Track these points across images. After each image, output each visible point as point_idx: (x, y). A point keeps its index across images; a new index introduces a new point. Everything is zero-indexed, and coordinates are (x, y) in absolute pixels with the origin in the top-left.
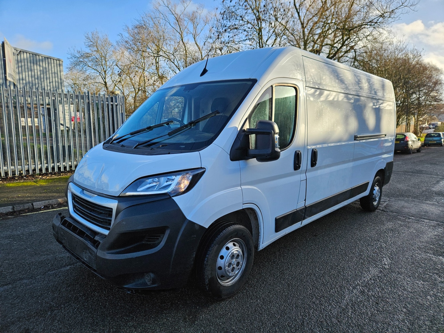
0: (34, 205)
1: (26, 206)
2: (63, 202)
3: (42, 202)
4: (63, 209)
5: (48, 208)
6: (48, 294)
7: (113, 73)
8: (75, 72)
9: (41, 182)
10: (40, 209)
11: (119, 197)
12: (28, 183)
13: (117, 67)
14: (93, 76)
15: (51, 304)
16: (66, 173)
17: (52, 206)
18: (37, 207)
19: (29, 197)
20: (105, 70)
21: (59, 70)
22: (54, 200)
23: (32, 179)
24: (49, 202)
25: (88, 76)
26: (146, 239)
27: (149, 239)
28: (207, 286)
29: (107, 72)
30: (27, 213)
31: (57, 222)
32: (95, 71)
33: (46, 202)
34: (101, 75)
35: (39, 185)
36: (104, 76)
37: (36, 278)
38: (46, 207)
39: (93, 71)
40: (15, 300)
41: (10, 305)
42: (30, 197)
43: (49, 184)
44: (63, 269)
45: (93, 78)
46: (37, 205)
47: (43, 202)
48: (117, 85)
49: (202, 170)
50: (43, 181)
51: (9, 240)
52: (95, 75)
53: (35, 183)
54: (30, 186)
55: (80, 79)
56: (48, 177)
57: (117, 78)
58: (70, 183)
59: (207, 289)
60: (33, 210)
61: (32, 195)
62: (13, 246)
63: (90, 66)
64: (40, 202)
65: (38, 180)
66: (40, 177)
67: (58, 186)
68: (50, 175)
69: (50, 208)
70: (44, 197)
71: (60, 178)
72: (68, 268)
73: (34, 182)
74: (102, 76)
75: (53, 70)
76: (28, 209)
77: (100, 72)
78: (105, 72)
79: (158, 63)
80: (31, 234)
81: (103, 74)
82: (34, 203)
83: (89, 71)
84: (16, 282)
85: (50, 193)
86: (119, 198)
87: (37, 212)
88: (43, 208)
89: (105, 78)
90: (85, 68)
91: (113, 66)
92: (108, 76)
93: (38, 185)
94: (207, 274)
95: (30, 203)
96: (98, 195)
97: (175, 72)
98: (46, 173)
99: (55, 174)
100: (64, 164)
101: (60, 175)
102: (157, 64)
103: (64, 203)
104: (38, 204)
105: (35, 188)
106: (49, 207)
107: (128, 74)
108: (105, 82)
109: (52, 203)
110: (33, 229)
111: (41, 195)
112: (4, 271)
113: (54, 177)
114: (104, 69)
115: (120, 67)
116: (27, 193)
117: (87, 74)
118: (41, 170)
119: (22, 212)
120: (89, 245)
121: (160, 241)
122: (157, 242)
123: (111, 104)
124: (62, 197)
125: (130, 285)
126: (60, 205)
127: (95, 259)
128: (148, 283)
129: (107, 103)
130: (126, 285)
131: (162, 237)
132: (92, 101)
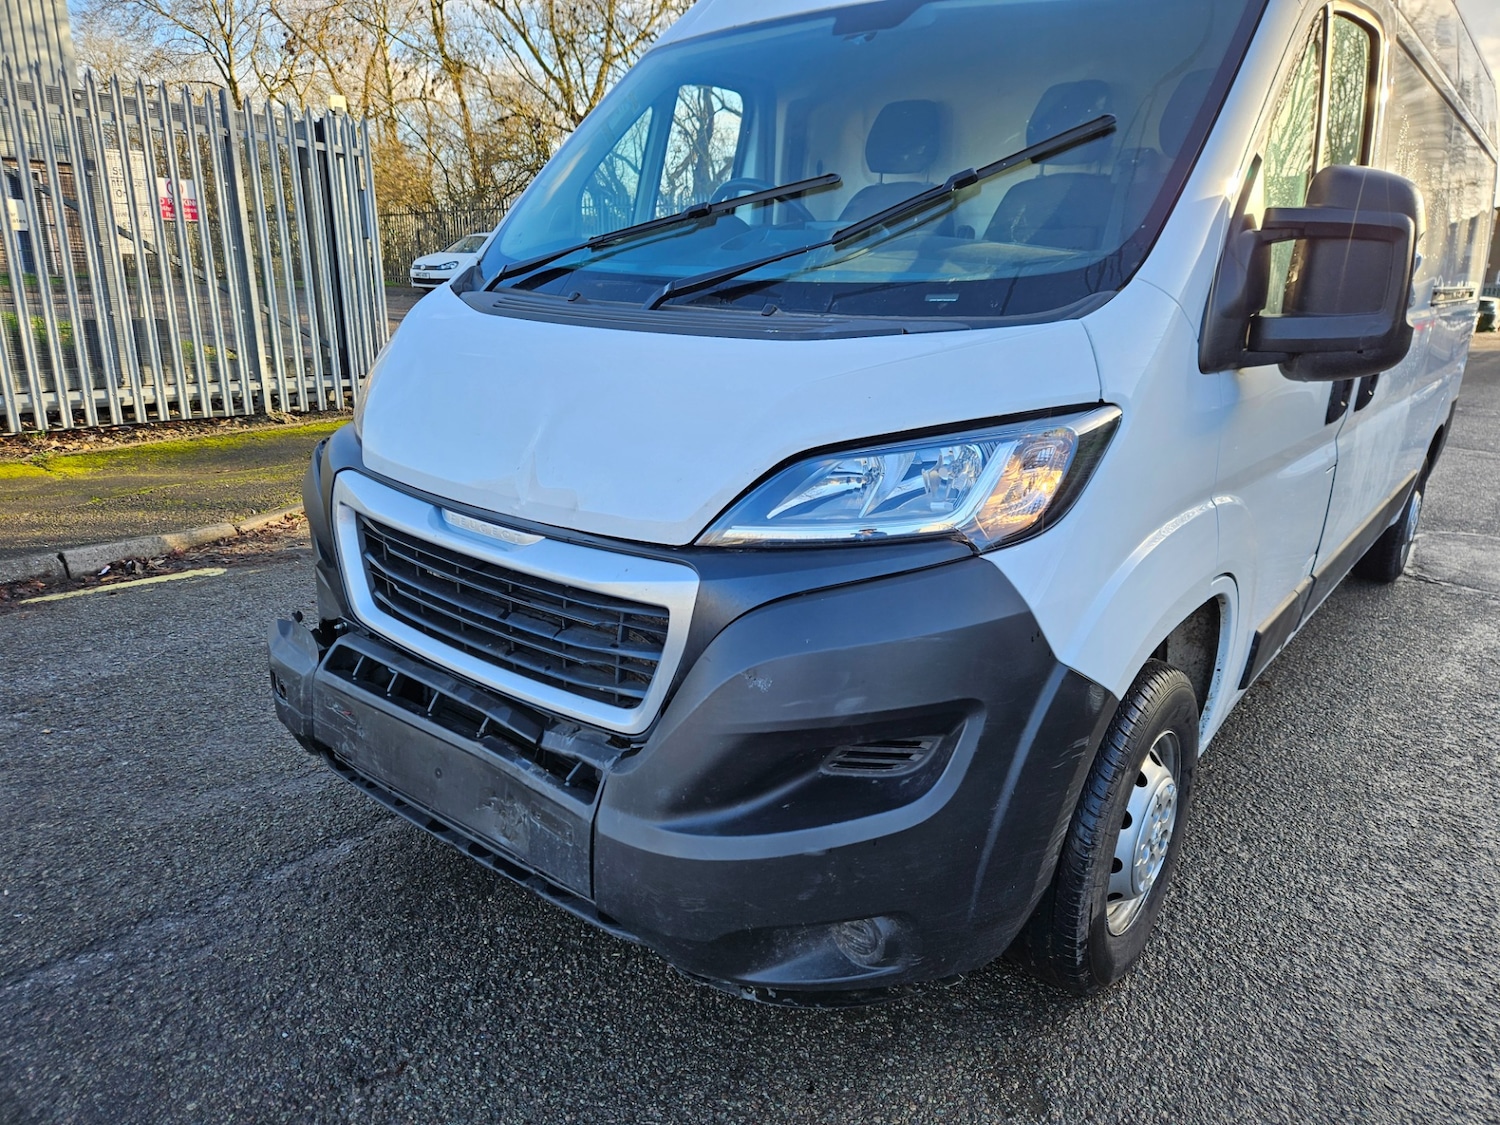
0: (68, 559)
1: (39, 564)
2: (184, 547)
3: (101, 547)
4: (195, 577)
5: (129, 574)
6: (309, 992)
7: (259, 46)
8: (107, 32)
9: (65, 466)
10: (96, 578)
11: (690, 548)
12: (12, 468)
13: (274, 20)
14: (180, 54)
15: (344, 1050)
16: (154, 428)
17: (145, 565)
18: (83, 570)
19: (33, 526)
20: (227, 28)
21: (50, 16)
22: (147, 541)
23: (25, 455)
24: (127, 548)
25: (160, 51)
26: (840, 758)
28: (1080, 949)
29: (236, 39)
30: (43, 594)
31: (304, 661)
32: (189, 34)
33: (119, 550)
34: (213, 50)
35: (60, 478)
36: (225, 53)
37: (218, 906)
38: (122, 569)
39: (180, 32)
40: (156, 1033)
41: (143, 1066)
42: (40, 526)
43: (98, 474)
44: (320, 857)
45: (180, 62)
46: (81, 560)
47: (105, 547)
48: (277, 94)
49: (1104, 418)
50: (71, 460)
51: (12, 719)
52: (189, 51)
53: (41, 471)
54: (22, 481)
55: (126, 65)
56: (87, 447)
57: (276, 64)
58: (338, 475)
59: (1079, 959)
60: (68, 580)
61: (44, 518)
62: (44, 747)
63: (167, 11)
64: (93, 549)
65: (50, 455)
66: (55, 443)
67: (143, 483)
68: (92, 438)
69: (138, 570)
70: (96, 525)
71: (137, 452)
72: (345, 848)
73: (36, 464)
74: (218, 55)
75: (26, 13)
76: (46, 575)
77: (206, 36)
78: (228, 37)
80: (105, 688)
81: (222, 44)
82: (67, 553)
83: (165, 31)
84: (125, 929)
85: (118, 509)
86: (693, 556)
87: (91, 592)
88: (107, 574)
89: (229, 66)
90: (146, 16)
91: (258, 15)
92: (242, 54)
93: (56, 477)
94: (1089, 902)
95: (50, 550)
96: (548, 537)
97: (511, 48)
98: (74, 430)
99: (110, 432)
100: (120, 393)
101: (135, 438)
102: (437, 10)
103: (187, 551)
104: (86, 558)
105: (48, 488)
106: (133, 566)
107: (320, 51)
108: (231, 81)
109: (142, 551)
110: (103, 664)
111: (82, 518)
112: (45, 873)
113: (109, 444)
114: (222, 26)
115: (286, 21)
116: (22, 511)
117: (156, 43)
118: (54, 416)
119: (21, 591)
120: (531, 776)
121: (918, 767)
122: (900, 770)
123: (316, 148)
124: (176, 528)
125: (776, 969)
126: (175, 560)
127: (587, 851)
128: (854, 958)
129: (301, 143)
130: (754, 970)
131: (930, 745)
132: (242, 135)
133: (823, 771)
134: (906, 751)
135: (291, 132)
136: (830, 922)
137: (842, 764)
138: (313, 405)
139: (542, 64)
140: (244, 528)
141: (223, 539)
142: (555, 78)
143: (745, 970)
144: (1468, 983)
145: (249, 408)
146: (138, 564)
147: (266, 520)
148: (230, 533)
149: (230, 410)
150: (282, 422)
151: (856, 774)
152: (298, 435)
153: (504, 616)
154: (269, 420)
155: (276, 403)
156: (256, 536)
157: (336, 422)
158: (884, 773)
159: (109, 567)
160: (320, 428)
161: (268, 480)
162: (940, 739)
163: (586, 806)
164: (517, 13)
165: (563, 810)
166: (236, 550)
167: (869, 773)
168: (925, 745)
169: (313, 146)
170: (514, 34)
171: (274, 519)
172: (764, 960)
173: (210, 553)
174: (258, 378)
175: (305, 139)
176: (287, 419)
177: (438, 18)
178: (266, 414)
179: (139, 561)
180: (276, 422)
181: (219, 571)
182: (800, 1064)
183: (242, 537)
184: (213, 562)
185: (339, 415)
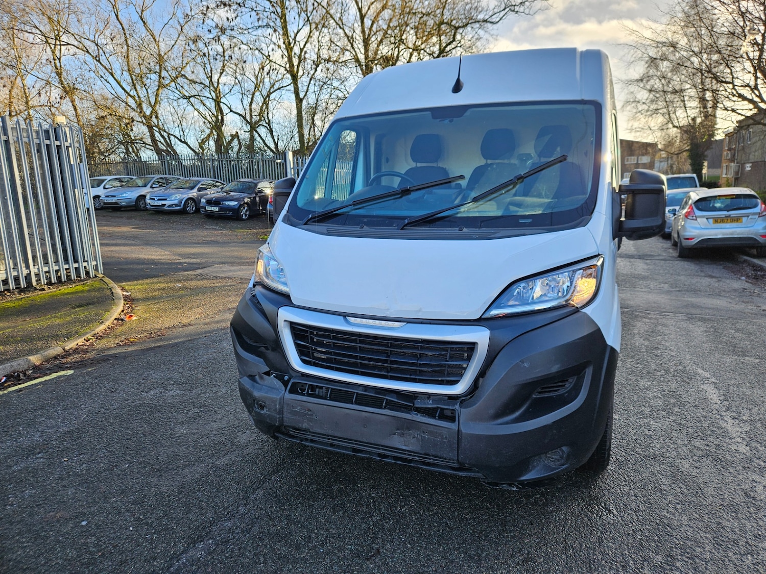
2: (40, 362)
4: (59, 377)
5: (17, 381)
11: (479, 319)
17: (25, 374)
22: (19, 361)
24: (12, 366)
26: (540, 390)
27: (543, 388)
33: (7, 368)
38: (13, 378)
69: (22, 378)
79: (59, 59)
88: (6, 382)
96: (410, 323)
97: (106, 80)
102: (57, 61)
103: (42, 364)
106: (19, 375)
109: (19, 367)
120: (419, 418)
121: (568, 389)
122: (562, 391)
123: (56, 144)
124: (31, 352)
125: (530, 474)
126: (39, 370)
127: (456, 442)
128: (552, 465)
129: (48, 142)
130: (524, 475)
131: (572, 381)
132: (16, 139)
133: (534, 396)
134: (564, 384)
135: (42, 136)
136: (542, 454)
137: (540, 393)
138: (59, 278)
139: (123, 89)
140: (67, 348)
141: (58, 355)
142: (131, 96)
143: (521, 476)
144: (708, 446)
145: (23, 284)
146: (21, 374)
147: (76, 343)
148: (61, 352)
149: (13, 286)
150: (44, 290)
151: (546, 395)
152: (56, 295)
153: (388, 356)
154: (36, 289)
155: (38, 280)
156: (76, 351)
157: (75, 286)
158: (557, 393)
159: (5, 378)
160: (67, 291)
161: (57, 321)
162: (576, 377)
163: (453, 424)
164: (108, 63)
165: (440, 428)
166: (69, 360)
167: (551, 394)
168: (570, 380)
169: (54, 143)
170: (107, 74)
171: (80, 341)
172: (526, 470)
173: (56, 363)
174: (28, 267)
175: (49, 140)
176: (46, 288)
177: (58, 64)
178: (32, 286)
179: (21, 372)
180: (40, 290)
181: (70, 372)
182: (522, 517)
183: (67, 353)
184: (61, 368)
185: (75, 283)
